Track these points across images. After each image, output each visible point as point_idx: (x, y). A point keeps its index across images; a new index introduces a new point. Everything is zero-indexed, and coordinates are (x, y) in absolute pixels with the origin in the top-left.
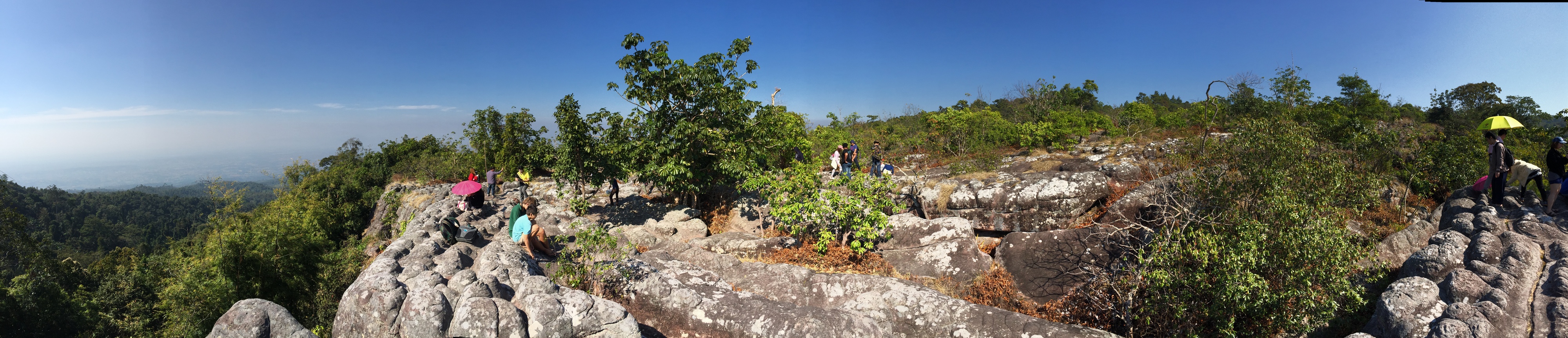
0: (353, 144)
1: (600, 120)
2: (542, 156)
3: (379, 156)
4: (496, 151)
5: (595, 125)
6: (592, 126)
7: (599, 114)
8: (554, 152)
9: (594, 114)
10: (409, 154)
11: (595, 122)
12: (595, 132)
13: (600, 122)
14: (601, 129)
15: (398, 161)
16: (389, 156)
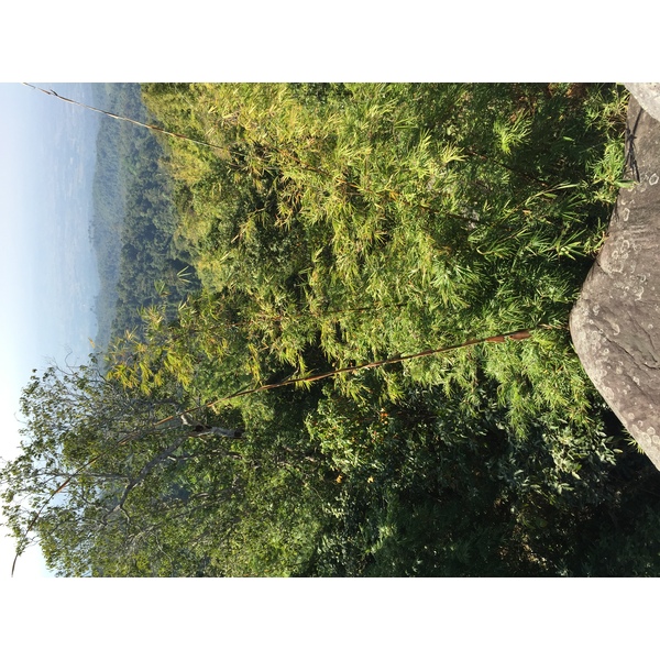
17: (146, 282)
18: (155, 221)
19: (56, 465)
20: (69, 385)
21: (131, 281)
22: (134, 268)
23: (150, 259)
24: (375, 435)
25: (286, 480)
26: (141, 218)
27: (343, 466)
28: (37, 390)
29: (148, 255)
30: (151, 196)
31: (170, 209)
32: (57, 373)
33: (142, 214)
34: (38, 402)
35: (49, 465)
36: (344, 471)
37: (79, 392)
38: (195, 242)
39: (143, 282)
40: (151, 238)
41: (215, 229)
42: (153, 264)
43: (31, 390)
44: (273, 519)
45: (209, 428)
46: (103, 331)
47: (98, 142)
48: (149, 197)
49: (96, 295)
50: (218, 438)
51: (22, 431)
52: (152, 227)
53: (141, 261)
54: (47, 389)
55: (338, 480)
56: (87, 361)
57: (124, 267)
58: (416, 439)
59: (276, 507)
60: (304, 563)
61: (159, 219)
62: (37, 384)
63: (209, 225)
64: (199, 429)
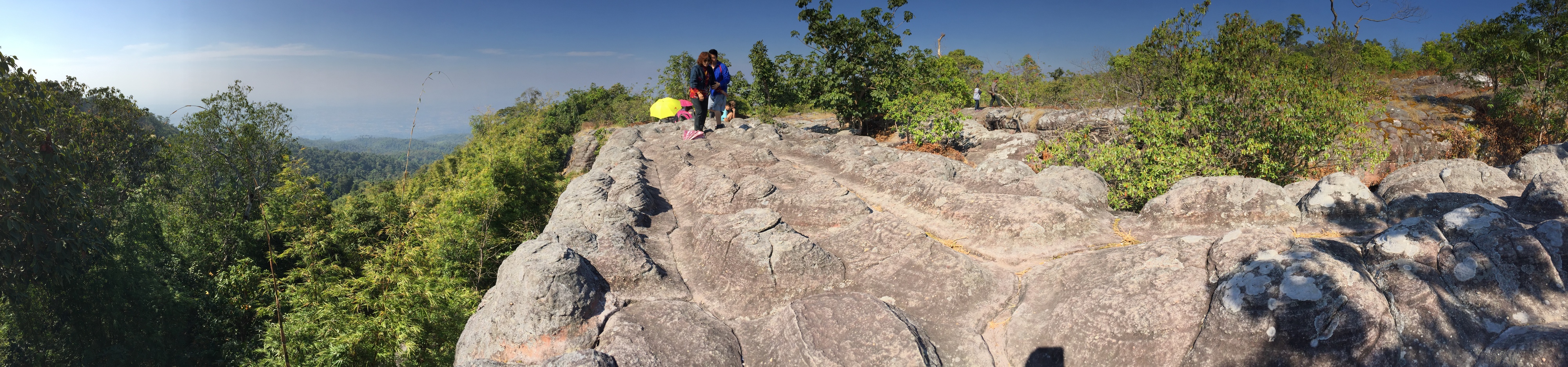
0: (532, 94)
1: (785, 61)
3: (566, 106)
5: (781, 65)
7: (784, 56)
9: (780, 57)
10: (600, 102)
11: (781, 62)
12: (782, 71)
14: (786, 68)
15: (588, 109)
16: (577, 105)
18: (375, 171)
19: (241, 119)
20: (282, 128)
22: (347, 159)
24: (234, 299)
25: (216, 243)
26: (376, 163)
27: (218, 278)
28: (281, 111)
30: (388, 168)
31: (382, 179)
32: (289, 122)
33: (378, 163)
34: (274, 112)
35: (242, 116)
36: (216, 278)
37: (278, 133)
38: (364, 193)
40: (365, 168)
41: (370, 205)
42: (350, 169)
43: (281, 108)
44: (195, 232)
45: (252, 201)
46: (312, 143)
48: (388, 167)
50: (246, 206)
51: (260, 103)
52: (371, 169)
54: (281, 116)
55: (211, 273)
56: (294, 136)
58: (229, 325)
59: (201, 235)
60: (168, 245)
61: (376, 173)
62: (284, 111)
63: (372, 202)
64: (252, 196)
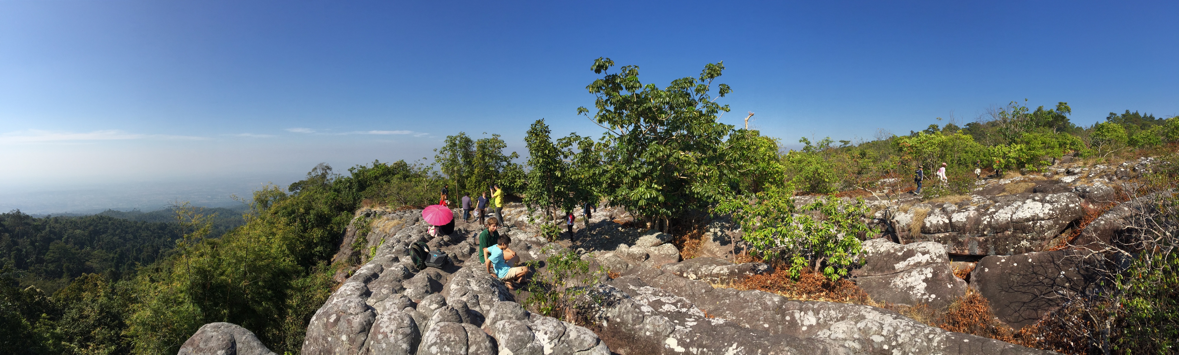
0: (323, 169)
1: (571, 144)
2: (513, 180)
3: (349, 181)
4: (467, 177)
5: (565, 149)
6: (563, 150)
7: (570, 138)
8: (525, 177)
9: (564, 139)
10: (380, 179)
11: (566, 146)
12: (566, 157)
13: (570, 147)
14: (572, 153)
15: (369, 186)
16: (359, 181)
17: (146, 236)
21: (147, 228)
23: (160, 237)
29: (162, 236)
39: (146, 234)
47: (220, 209)
49: (141, 211)
53: (158, 233)
57: (154, 224)
